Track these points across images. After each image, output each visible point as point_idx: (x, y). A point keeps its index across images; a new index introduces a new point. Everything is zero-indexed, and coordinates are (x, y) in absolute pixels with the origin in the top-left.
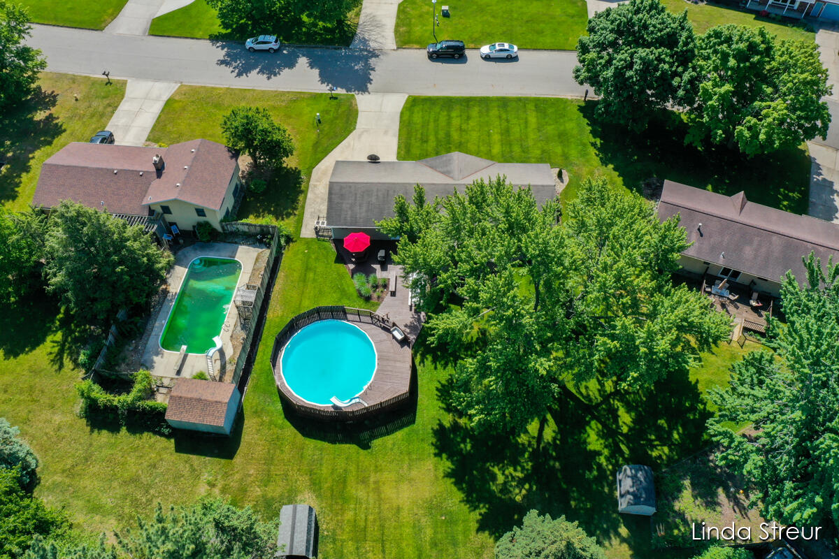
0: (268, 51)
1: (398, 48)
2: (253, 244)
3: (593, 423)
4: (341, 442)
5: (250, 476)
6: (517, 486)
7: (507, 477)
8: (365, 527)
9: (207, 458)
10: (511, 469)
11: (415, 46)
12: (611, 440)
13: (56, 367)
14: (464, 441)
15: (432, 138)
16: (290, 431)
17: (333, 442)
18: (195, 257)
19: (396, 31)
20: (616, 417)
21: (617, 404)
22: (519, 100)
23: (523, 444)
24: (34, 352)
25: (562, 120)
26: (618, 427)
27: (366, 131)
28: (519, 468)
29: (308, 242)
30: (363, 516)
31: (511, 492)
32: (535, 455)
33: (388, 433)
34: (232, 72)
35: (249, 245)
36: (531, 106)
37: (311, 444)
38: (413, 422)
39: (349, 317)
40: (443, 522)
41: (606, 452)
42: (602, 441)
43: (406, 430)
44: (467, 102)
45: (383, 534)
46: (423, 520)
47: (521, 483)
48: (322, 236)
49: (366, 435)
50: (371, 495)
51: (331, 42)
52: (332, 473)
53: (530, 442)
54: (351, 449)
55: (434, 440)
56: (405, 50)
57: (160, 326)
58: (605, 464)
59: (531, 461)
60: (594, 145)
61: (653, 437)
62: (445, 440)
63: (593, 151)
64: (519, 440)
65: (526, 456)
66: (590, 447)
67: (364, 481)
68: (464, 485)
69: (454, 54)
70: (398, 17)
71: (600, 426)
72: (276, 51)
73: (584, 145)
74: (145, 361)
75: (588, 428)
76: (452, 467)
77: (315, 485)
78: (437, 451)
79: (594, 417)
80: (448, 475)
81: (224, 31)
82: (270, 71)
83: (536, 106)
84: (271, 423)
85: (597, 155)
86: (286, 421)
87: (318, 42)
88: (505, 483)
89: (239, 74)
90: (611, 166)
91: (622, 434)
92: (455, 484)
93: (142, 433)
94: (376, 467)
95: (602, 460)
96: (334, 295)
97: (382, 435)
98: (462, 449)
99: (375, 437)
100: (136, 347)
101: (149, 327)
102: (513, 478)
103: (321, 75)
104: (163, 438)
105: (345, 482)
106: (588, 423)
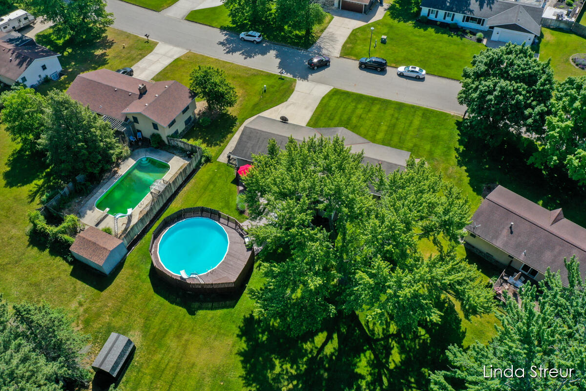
0: (253, 42)
1: (340, 57)
2: (184, 157)
3: (368, 353)
4: (177, 304)
5: (107, 306)
6: (287, 380)
7: (283, 370)
8: (164, 370)
9: (87, 286)
10: (288, 366)
11: (353, 58)
12: (376, 370)
14: (263, 333)
16: (147, 285)
17: (172, 303)
18: (144, 156)
19: (344, 46)
20: (388, 354)
21: (394, 344)
22: (413, 107)
23: (306, 350)
24: (22, 188)
25: (439, 128)
26: (387, 362)
27: (293, 104)
28: (295, 367)
29: (220, 165)
30: (166, 361)
32: (312, 361)
33: (212, 309)
34: (225, 50)
35: (181, 157)
36: (420, 113)
37: (158, 298)
38: (233, 307)
39: (222, 220)
40: (220, 386)
41: (369, 378)
42: (369, 369)
43: (225, 311)
44: (373, 101)
45: (174, 379)
46: (207, 379)
47: (291, 378)
48: (232, 164)
49: (196, 305)
50: (179, 348)
51: (297, 44)
52: (161, 324)
53: (312, 350)
54: (182, 311)
55: (242, 325)
56: (344, 59)
57: (101, 193)
59: (306, 365)
60: (457, 150)
62: (249, 327)
63: (454, 154)
64: (304, 346)
65: (305, 359)
66: (358, 370)
67: (179, 337)
68: (248, 365)
69: (378, 68)
70: (349, 37)
72: (258, 43)
73: (449, 148)
74: (81, 212)
75: (362, 355)
76: (247, 349)
77: (145, 329)
78: (240, 333)
79: (371, 348)
80: (240, 354)
81: (231, 25)
82: (248, 55)
83: (423, 114)
84: (138, 276)
85: (456, 158)
86: (148, 277)
87: (289, 43)
89: (228, 52)
90: (464, 168)
92: (242, 362)
93: (56, 256)
94: (193, 329)
95: (363, 384)
96: (221, 204)
97: (207, 309)
99: (201, 308)
100: (81, 201)
101: (94, 191)
102: (287, 372)
104: (67, 264)
105: (166, 332)
106: (364, 351)
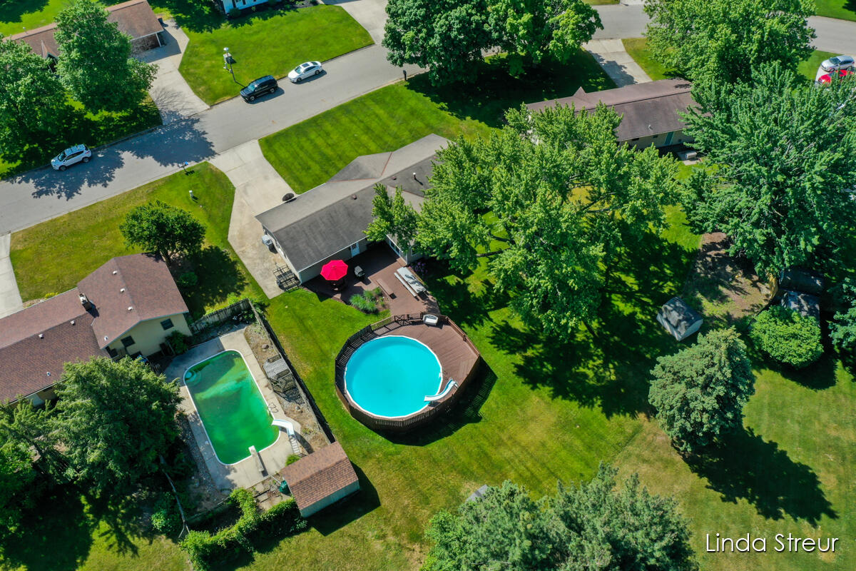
0: (82, 162)
1: (211, 106)
2: (231, 329)
3: (613, 296)
4: (456, 429)
5: (407, 506)
6: (605, 370)
7: (593, 369)
9: (358, 520)
10: (591, 362)
11: (227, 98)
13: (130, 553)
15: (311, 163)
16: (407, 450)
17: (450, 433)
18: (185, 370)
19: (197, 93)
20: (624, 283)
21: (617, 274)
22: (355, 102)
23: (583, 340)
25: (403, 102)
26: (631, 289)
27: (247, 185)
28: (595, 358)
29: (279, 299)
31: (604, 377)
33: (485, 398)
34: (59, 197)
35: (227, 332)
36: (369, 103)
37: (435, 447)
38: (495, 378)
39: (378, 332)
40: (580, 429)
43: (495, 387)
44: (315, 122)
46: (566, 437)
48: (289, 287)
49: (469, 411)
51: (141, 127)
55: (522, 380)
56: (219, 106)
58: (644, 318)
59: (598, 348)
60: (442, 109)
61: (656, 281)
64: (579, 340)
65: (592, 346)
66: (626, 313)
68: (571, 395)
69: (268, 89)
70: (188, 81)
71: (619, 296)
72: (90, 159)
74: (222, 485)
77: (466, 474)
78: (531, 386)
81: (14, 165)
83: (373, 100)
84: (386, 455)
85: (452, 115)
86: (396, 445)
88: (596, 374)
91: (637, 292)
93: (277, 544)
94: (499, 428)
97: (482, 403)
98: (547, 372)
99: (478, 408)
103: (157, 159)
